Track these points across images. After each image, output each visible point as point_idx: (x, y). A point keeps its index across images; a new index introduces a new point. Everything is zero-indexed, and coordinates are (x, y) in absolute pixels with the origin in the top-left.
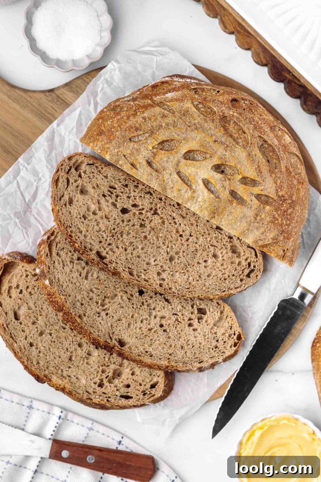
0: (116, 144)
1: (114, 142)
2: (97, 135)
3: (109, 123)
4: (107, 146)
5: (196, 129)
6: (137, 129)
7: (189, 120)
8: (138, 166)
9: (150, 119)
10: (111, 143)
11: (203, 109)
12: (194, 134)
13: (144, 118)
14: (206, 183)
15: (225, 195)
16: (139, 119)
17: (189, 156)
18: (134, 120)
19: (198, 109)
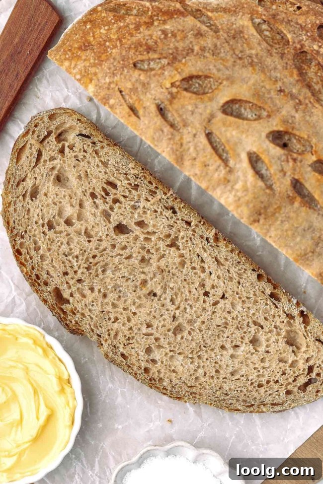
0: (109, 69)
1: (105, 65)
2: (80, 48)
3: (103, 31)
4: (93, 70)
5: (252, 64)
6: (149, 49)
7: (241, 48)
8: (141, 112)
9: (174, 35)
10: (101, 65)
11: (267, 33)
12: (246, 73)
13: (164, 32)
14: (254, 160)
15: (283, 185)
16: (156, 33)
17: (231, 108)
18: (147, 33)
19: (260, 32)
